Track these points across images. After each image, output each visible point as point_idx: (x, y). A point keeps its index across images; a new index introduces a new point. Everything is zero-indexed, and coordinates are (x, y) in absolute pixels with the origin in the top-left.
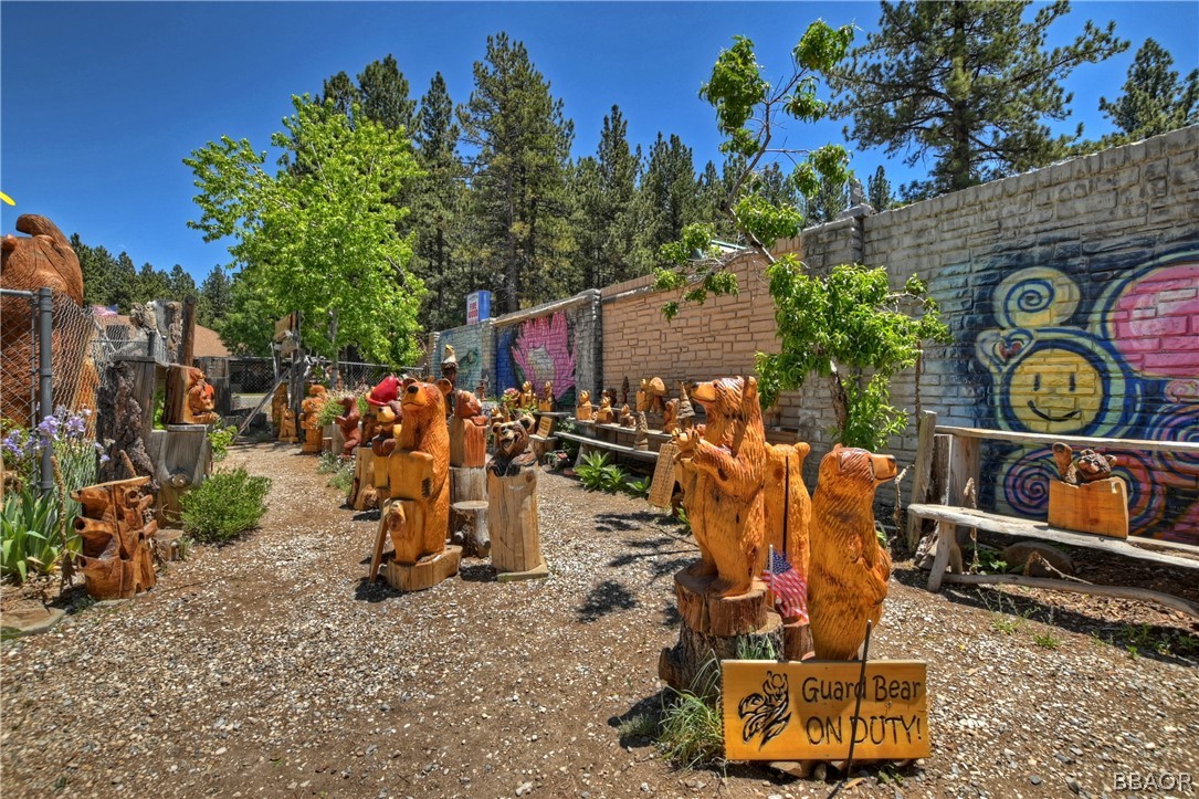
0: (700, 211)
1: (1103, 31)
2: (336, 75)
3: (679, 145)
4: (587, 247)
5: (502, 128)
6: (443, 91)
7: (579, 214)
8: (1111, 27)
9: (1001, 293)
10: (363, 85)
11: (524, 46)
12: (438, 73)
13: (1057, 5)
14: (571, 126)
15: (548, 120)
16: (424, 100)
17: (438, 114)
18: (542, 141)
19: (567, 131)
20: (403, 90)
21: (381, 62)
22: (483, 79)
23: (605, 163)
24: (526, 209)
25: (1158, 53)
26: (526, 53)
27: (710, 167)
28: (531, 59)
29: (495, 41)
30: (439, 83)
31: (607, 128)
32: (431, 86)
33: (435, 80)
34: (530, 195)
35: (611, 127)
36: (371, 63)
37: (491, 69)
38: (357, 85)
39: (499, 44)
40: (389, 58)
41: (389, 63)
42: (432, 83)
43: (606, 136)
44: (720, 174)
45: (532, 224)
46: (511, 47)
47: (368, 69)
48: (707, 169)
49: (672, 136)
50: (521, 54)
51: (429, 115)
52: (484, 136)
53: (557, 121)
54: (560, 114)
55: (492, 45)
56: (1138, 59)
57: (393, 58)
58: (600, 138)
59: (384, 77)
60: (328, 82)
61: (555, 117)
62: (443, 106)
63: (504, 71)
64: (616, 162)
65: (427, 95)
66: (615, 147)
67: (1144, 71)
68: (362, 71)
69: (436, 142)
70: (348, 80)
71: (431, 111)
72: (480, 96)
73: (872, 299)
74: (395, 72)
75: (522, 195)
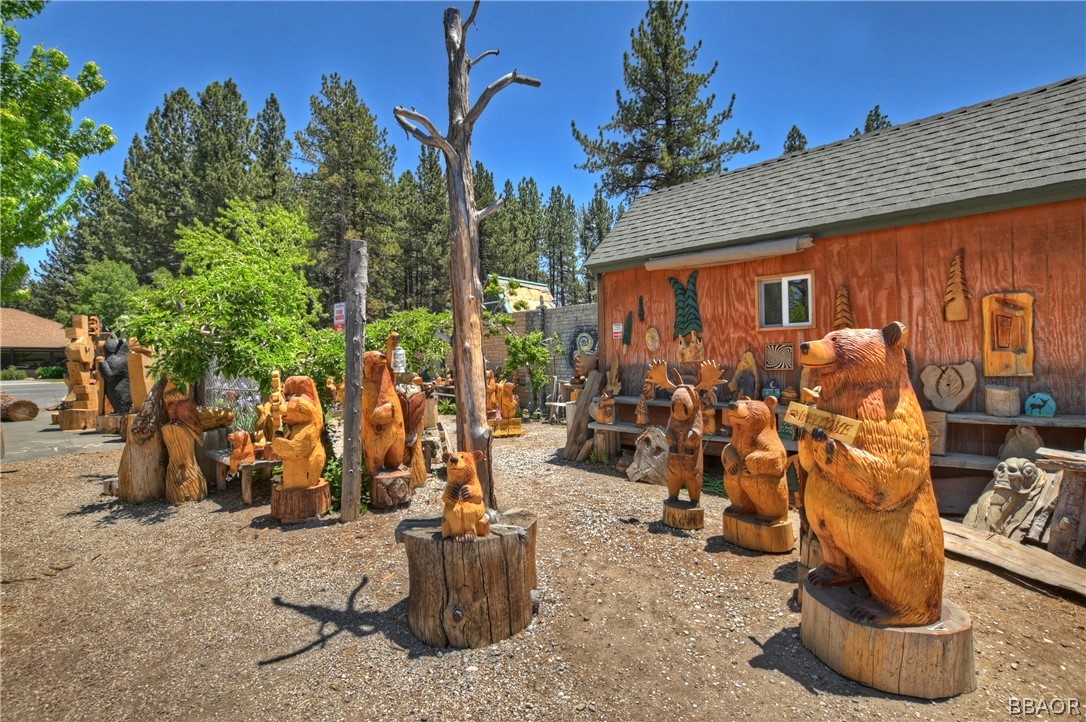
0: (501, 223)
1: (746, 135)
2: (176, 90)
3: (482, 170)
4: (408, 250)
5: (337, 153)
6: (277, 110)
7: (403, 224)
8: (750, 134)
9: (578, 339)
10: (204, 103)
11: (353, 84)
12: (272, 95)
13: (724, 114)
14: (394, 150)
15: (374, 144)
16: (259, 117)
17: (273, 130)
18: (370, 162)
19: (390, 154)
20: (242, 109)
21: (222, 84)
22: (318, 110)
23: (423, 183)
24: (358, 219)
25: (799, 136)
26: (354, 89)
27: (508, 184)
28: (360, 95)
29: (329, 80)
30: (272, 103)
31: (424, 154)
32: (265, 105)
33: (269, 100)
34: (361, 207)
35: (427, 154)
36: (211, 84)
37: (326, 103)
38: (198, 102)
39: (332, 82)
40: (230, 81)
41: (230, 87)
42: (267, 103)
43: (423, 161)
44: (516, 193)
45: (363, 231)
46: (343, 86)
47: (208, 90)
48: (506, 186)
49: (477, 162)
50: (351, 90)
51: (264, 130)
52: (320, 156)
53: (382, 146)
54: (384, 141)
55: (325, 83)
56: (789, 138)
57: (233, 81)
58: (419, 162)
59: (225, 97)
60: (169, 96)
61: (380, 142)
62: (277, 123)
63: (337, 104)
64: (431, 183)
65: (262, 113)
66: (431, 169)
67: (792, 146)
68: (203, 91)
69: (272, 156)
70: (188, 96)
71: (266, 127)
72: (316, 125)
73: (535, 344)
74: (234, 93)
75: (354, 208)
